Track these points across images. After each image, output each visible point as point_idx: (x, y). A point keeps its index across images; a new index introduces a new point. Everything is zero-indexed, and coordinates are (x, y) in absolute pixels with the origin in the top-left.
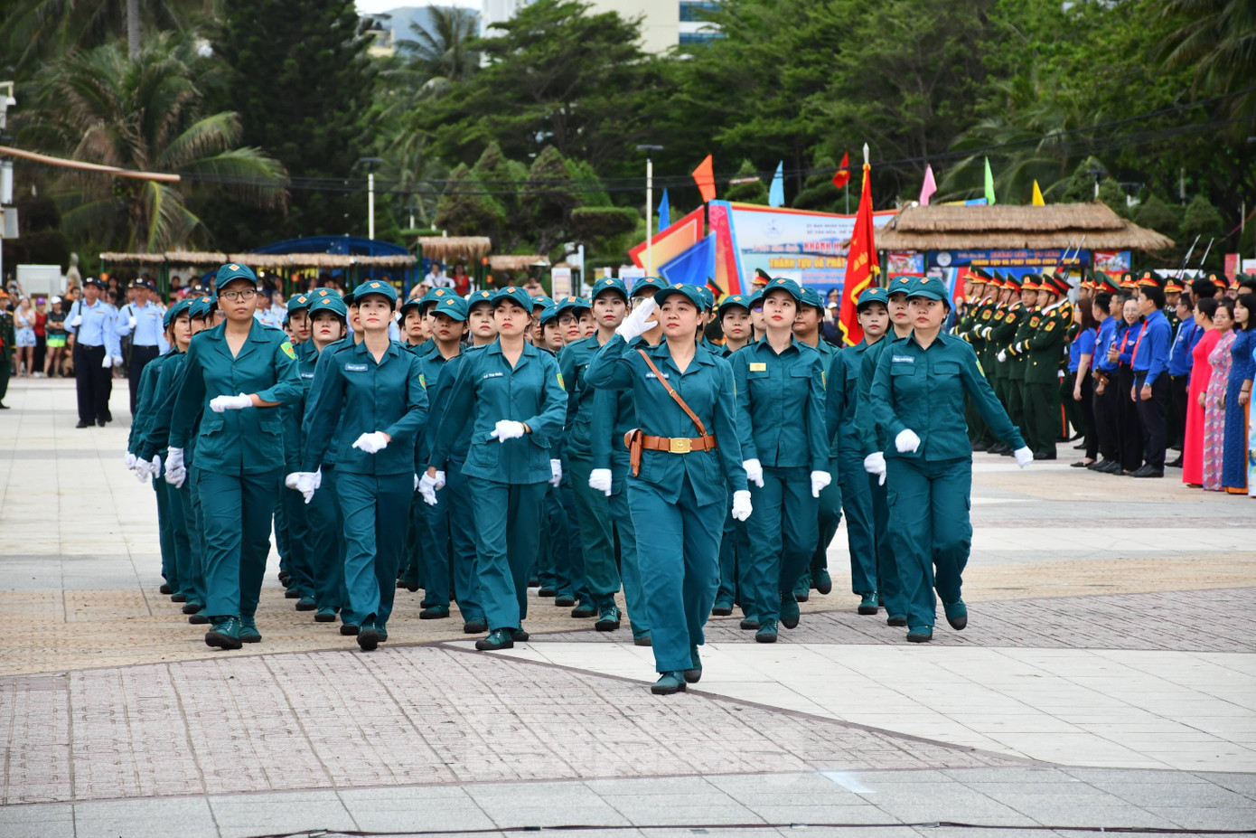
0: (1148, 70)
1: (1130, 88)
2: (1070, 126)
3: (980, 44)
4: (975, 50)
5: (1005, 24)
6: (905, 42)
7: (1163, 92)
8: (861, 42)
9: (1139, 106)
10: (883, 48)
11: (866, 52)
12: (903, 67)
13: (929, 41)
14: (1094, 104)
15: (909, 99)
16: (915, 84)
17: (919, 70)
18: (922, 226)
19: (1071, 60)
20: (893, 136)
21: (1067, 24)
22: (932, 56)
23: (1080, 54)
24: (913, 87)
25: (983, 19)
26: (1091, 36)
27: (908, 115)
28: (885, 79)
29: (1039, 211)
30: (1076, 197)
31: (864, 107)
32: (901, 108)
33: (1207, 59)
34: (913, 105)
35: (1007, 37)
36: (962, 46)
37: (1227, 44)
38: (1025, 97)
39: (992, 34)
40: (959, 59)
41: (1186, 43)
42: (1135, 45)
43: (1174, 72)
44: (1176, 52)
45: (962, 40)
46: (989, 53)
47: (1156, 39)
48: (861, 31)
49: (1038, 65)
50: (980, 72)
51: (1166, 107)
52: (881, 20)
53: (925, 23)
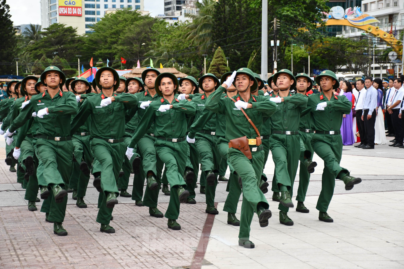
0: (183, 40)
1: (180, 44)
2: (168, 52)
3: (150, 34)
4: (148, 35)
5: (154, 30)
6: (134, 33)
7: (186, 45)
8: (124, 33)
9: (182, 48)
11: (126, 36)
12: (134, 39)
13: (139, 33)
14: (173, 47)
15: (135, 46)
16: (136, 42)
17: (137, 39)
18: (137, 72)
19: (168, 38)
20: (132, 53)
21: (167, 30)
22: (140, 37)
23: (170, 37)
24: (136, 43)
25: (150, 29)
26: (172, 33)
27: (135, 49)
28: (130, 41)
30: (169, 66)
31: (126, 47)
32: (133, 47)
34: (136, 47)
35: (155, 33)
36: (146, 35)
38: (159, 45)
39: (152, 32)
40: (145, 37)
41: (190, 35)
42: (180, 35)
43: (188, 41)
44: (188, 37)
45: (146, 33)
46: (152, 36)
47: (185, 34)
48: (124, 31)
49: (161, 39)
50: (150, 40)
51: (187, 48)
52: (129, 29)
53: (138, 30)
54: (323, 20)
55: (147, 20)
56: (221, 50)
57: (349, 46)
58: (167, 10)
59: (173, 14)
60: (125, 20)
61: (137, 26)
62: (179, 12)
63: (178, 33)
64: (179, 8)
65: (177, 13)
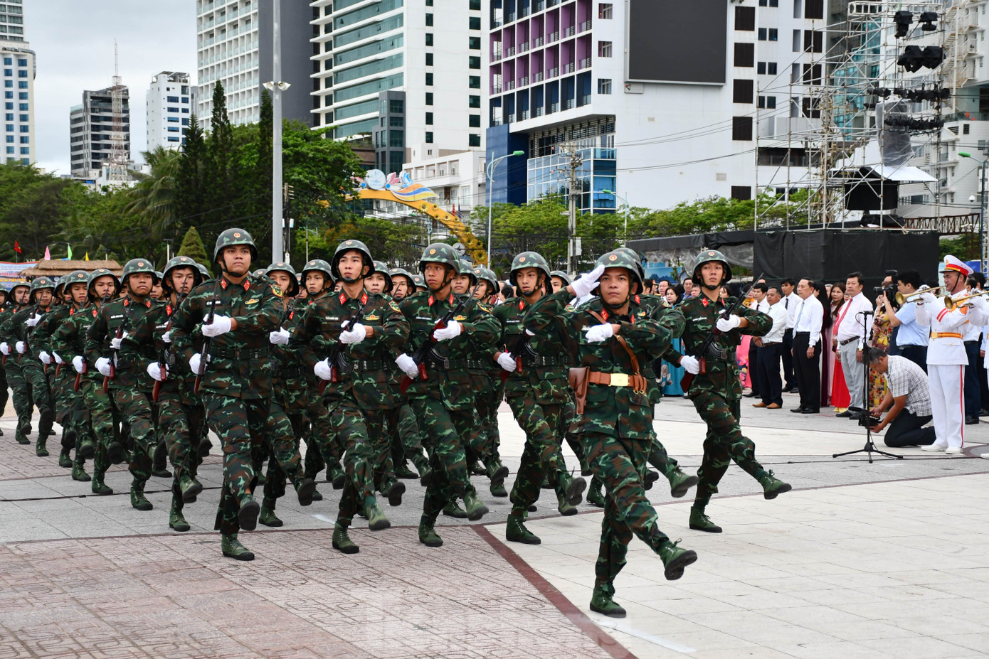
0: (121, 216)
1: (114, 221)
2: (93, 234)
3: (57, 204)
4: (54, 206)
5: (65, 198)
6: (28, 203)
7: (125, 223)
8: (11, 203)
9: (118, 228)
10: (21, 205)
11: (12, 206)
12: (27, 212)
13: (37, 203)
14: (101, 227)
15: (30, 223)
16: (32, 218)
17: (34, 213)
18: (48, 267)
19: (92, 211)
20: (24, 236)
21: (88, 199)
22: (38, 208)
23: (95, 209)
24: (31, 219)
25: (57, 196)
26: (98, 203)
27: (30, 229)
28: (20, 216)
29: (86, 263)
30: (99, 258)
31: (13, 225)
32: (27, 226)
33: (143, 213)
34: (32, 226)
35: (66, 203)
36: (50, 206)
37: (149, 207)
38: (76, 224)
39: (60, 201)
40: (48, 210)
41: (135, 207)
42: (115, 207)
43: (130, 216)
44: (132, 210)
45: (50, 203)
46: (61, 208)
47: (123, 205)
48: (10, 199)
49: (80, 213)
50: (56, 214)
51: (127, 229)
52: (19, 195)
53: (36, 197)
54: (354, 189)
55: (51, 182)
56: (195, 232)
57: (392, 232)
58: (74, 167)
59: (87, 174)
60: (11, 181)
61: (33, 190)
62: (97, 171)
63: (110, 203)
64: (96, 166)
65: (94, 174)
